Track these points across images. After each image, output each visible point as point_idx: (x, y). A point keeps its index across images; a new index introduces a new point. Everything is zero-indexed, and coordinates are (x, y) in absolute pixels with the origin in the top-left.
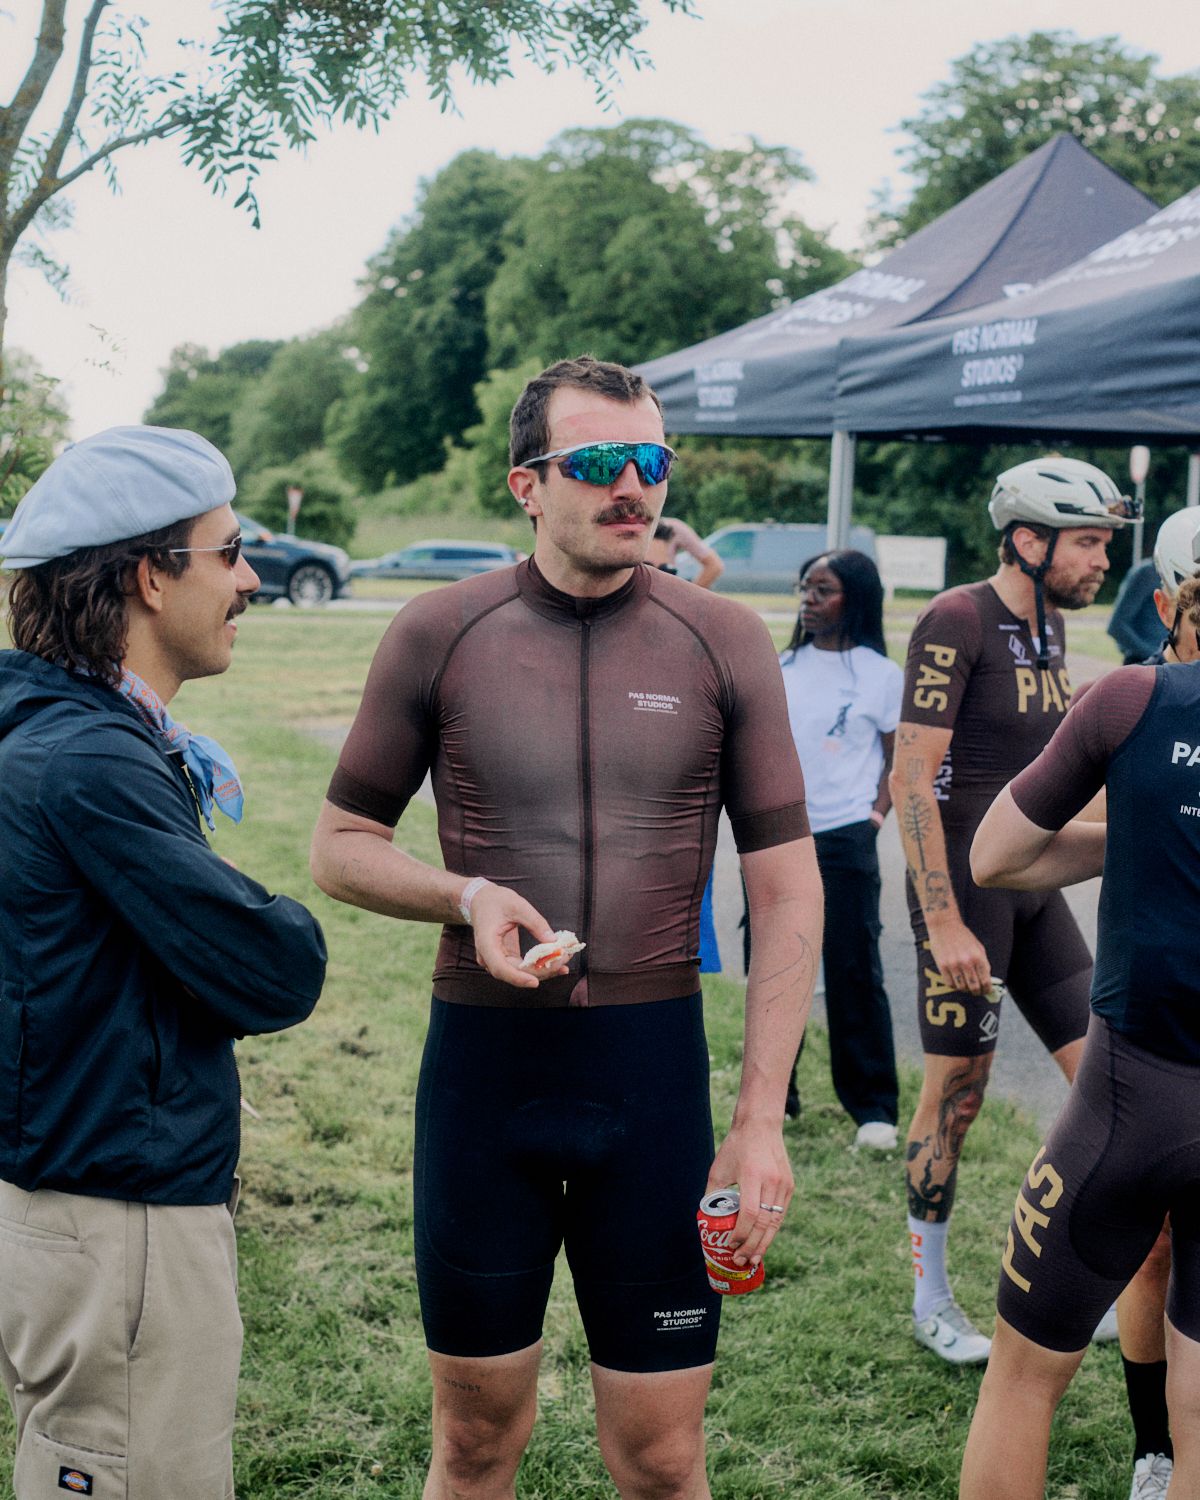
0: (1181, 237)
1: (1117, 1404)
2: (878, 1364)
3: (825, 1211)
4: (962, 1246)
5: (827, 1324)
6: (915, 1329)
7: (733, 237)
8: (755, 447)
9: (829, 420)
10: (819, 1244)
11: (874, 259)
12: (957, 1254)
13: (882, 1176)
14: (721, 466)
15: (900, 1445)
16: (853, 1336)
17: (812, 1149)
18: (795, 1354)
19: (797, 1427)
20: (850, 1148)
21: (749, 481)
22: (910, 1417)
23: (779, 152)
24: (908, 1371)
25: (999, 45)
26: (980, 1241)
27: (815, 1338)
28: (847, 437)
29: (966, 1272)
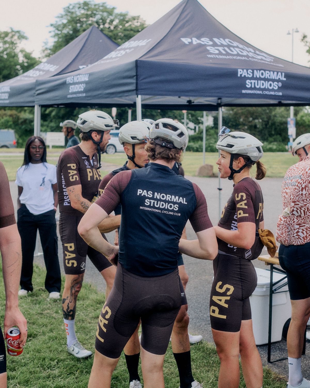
0: (126, 52)
1: (123, 366)
2: (58, 360)
3: (42, 318)
4: (79, 325)
5: (44, 350)
6: (68, 349)
7: (7, 54)
8: (14, 109)
9: (34, 102)
10: (40, 327)
11: (44, 60)
12: (78, 327)
13: (56, 306)
14: (5, 115)
15: (66, 383)
16: (51, 353)
17: (37, 300)
18: (36, 359)
19: (37, 381)
20: (47, 299)
21: (13, 118)
22: (68, 375)
23: (18, 32)
24: (67, 361)
25: (76, 4)
26: (84, 323)
27: (41, 354)
28: (38, 106)
29: (81, 332)
